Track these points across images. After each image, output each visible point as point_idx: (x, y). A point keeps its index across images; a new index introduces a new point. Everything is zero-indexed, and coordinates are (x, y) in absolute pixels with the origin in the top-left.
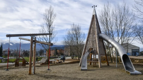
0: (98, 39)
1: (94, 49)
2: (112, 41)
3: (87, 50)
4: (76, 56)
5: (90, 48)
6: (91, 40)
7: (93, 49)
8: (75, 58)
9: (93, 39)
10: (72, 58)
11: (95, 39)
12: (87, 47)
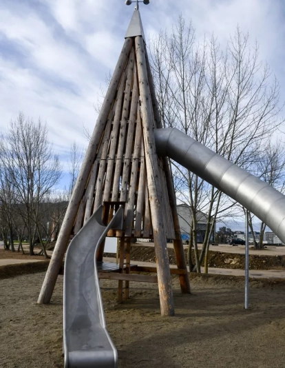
0: (151, 156)
1: (128, 206)
2: (242, 181)
3: (87, 211)
4: (22, 240)
5: (105, 198)
6: (111, 155)
7: (123, 204)
8: (16, 248)
9: (124, 152)
10: (7, 247)
11: (135, 155)
12: (90, 194)
